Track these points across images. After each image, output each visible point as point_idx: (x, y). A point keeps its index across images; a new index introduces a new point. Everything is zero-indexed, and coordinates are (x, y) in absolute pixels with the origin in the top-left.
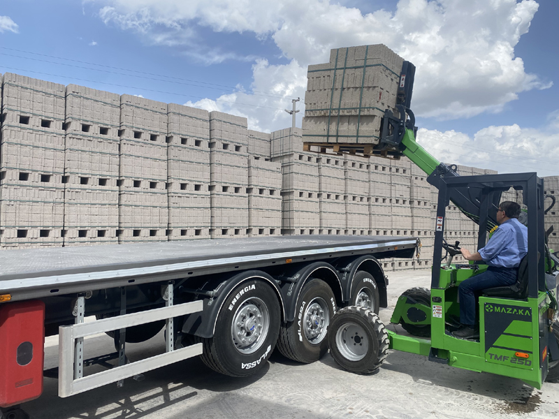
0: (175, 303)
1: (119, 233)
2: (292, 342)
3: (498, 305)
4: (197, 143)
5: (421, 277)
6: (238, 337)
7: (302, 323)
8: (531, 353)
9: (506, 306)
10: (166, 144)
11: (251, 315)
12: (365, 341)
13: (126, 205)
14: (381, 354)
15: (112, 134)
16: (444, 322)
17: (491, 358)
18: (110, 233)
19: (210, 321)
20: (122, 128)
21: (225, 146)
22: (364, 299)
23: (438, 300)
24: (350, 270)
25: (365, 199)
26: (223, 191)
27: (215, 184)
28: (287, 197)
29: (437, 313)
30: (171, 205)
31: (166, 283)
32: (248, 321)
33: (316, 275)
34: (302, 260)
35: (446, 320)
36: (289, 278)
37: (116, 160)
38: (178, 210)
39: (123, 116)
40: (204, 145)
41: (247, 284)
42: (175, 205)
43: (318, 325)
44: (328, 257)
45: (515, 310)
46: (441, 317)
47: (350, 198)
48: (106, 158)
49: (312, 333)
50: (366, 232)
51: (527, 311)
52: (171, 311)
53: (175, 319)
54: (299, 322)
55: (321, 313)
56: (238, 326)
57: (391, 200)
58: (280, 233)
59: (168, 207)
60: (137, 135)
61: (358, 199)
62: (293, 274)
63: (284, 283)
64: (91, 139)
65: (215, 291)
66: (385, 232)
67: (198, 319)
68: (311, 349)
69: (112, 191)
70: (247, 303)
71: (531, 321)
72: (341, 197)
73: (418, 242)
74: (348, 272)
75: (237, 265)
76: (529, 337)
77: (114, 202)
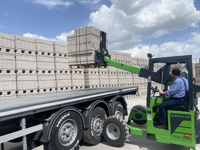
0: (27, 127)
1: (17, 92)
2: (89, 136)
3: (176, 114)
4: (49, 54)
5: (138, 101)
6: (62, 139)
7: (93, 128)
8: (191, 135)
9: (180, 115)
10: (35, 55)
11: (68, 127)
12: (118, 130)
13: (19, 81)
14: (126, 135)
15: (12, 51)
16: (152, 122)
17: (174, 137)
18: (13, 93)
19: (47, 134)
20: (16, 49)
21: (60, 55)
22: (118, 113)
23: (150, 112)
24: (112, 102)
25: (116, 73)
26: (60, 73)
27: (57, 70)
28: (86, 74)
29: (150, 118)
30: (39, 79)
31: (21, 118)
32: (67, 130)
33: (98, 105)
34: (91, 100)
35: (153, 121)
36: (86, 108)
37: (14, 62)
38: (42, 81)
39: (16, 44)
40: (52, 55)
41: (65, 113)
42: (41, 79)
43: (100, 127)
44: (103, 97)
45: (184, 116)
46: (151, 119)
47: (110, 73)
48: (10, 62)
49: (97, 131)
50: (117, 86)
51: (189, 116)
52: (25, 132)
53: (27, 136)
54: (91, 127)
55: (101, 122)
56: (62, 134)
57: (125, 73)
58: (84, 88)
59: (38, 81)
60: (23, 52)
61: (113, 73)
62: (87, 106)
63: (84, 110)
64: (2, 54)
65: (49, 118)
66: (124, 85)
67: (41, 133)
68: (97, 138)
69: (13, 75)
70: (66, 122)
71: (191, 121)
72: (107, 73)
73: (138, 88)
74: (111, 103)
75: (59, 105)
76: (190, 128)
77: (14, 80)
